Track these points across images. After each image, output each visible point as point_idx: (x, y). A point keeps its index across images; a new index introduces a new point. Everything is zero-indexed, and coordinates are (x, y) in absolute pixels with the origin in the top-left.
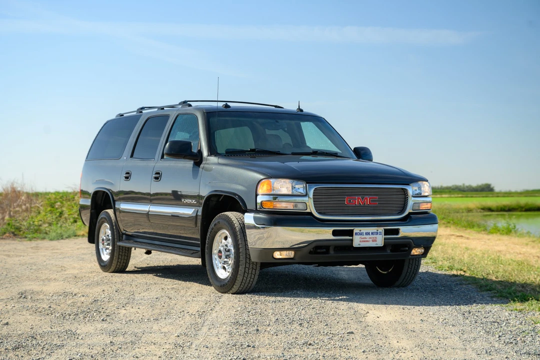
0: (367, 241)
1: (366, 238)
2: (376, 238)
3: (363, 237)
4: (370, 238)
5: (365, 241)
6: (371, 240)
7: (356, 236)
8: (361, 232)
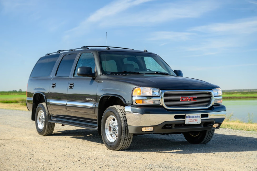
0: (192, 121)
1: (192, 119)
2: (197, 119)
3: (190, 119)
4: (194, 119)
5: (191, 121)
6: (194, 120)
7: (187, 118)
8: (190, 116)
